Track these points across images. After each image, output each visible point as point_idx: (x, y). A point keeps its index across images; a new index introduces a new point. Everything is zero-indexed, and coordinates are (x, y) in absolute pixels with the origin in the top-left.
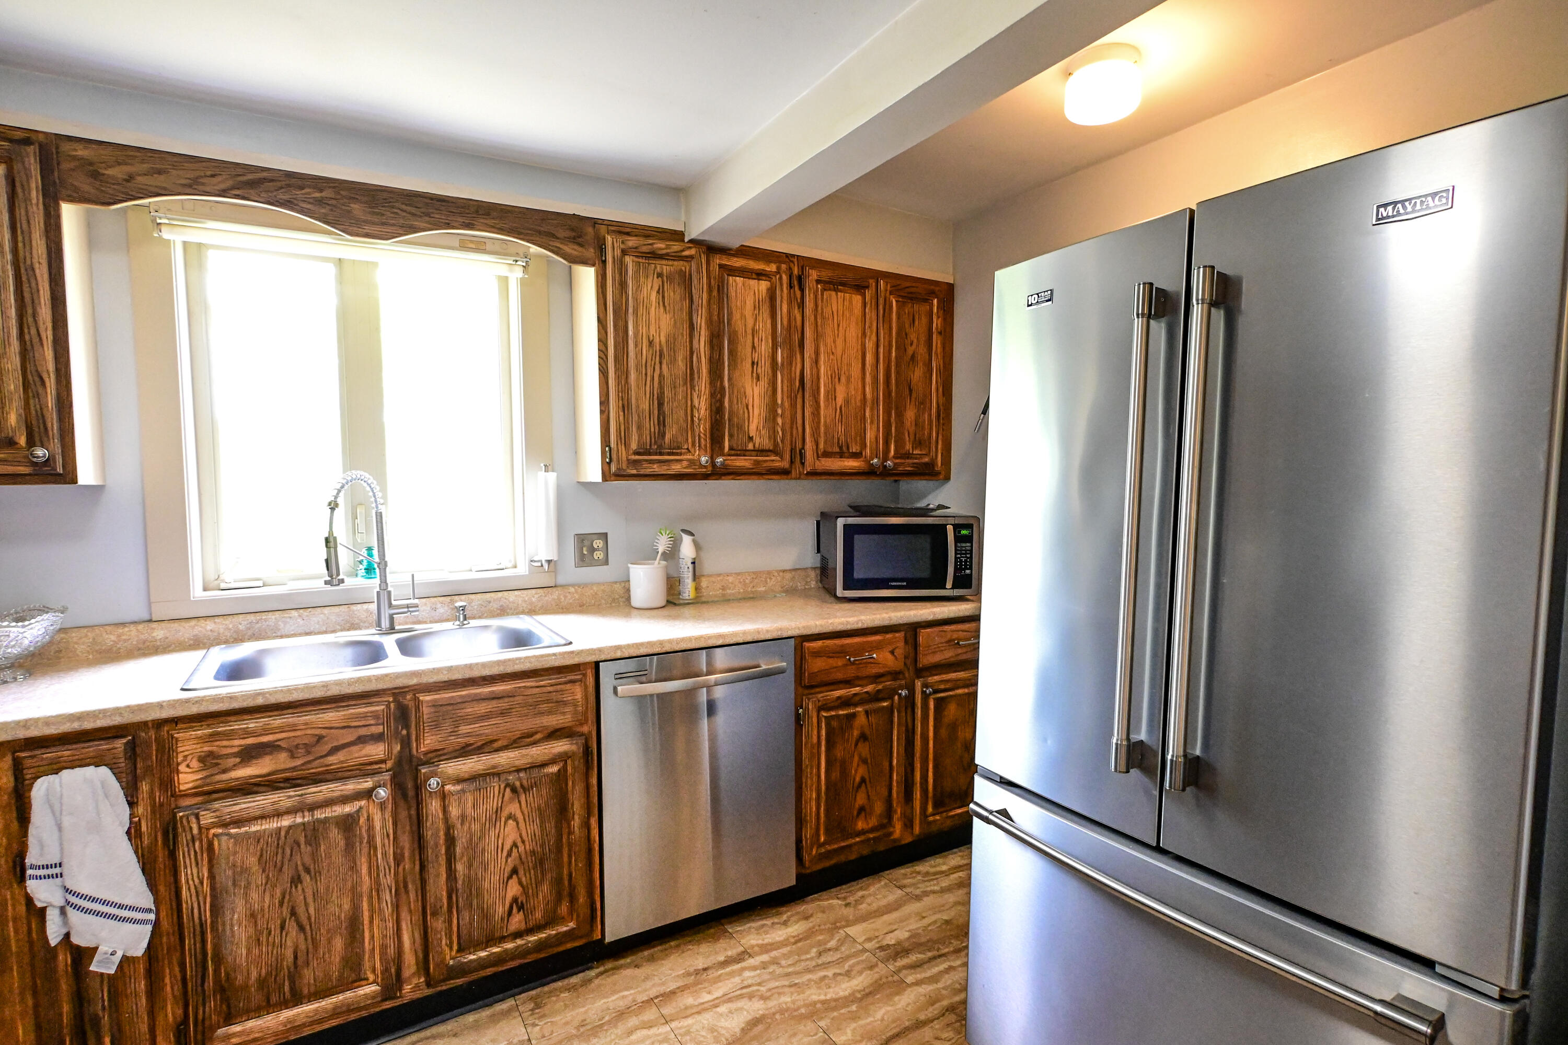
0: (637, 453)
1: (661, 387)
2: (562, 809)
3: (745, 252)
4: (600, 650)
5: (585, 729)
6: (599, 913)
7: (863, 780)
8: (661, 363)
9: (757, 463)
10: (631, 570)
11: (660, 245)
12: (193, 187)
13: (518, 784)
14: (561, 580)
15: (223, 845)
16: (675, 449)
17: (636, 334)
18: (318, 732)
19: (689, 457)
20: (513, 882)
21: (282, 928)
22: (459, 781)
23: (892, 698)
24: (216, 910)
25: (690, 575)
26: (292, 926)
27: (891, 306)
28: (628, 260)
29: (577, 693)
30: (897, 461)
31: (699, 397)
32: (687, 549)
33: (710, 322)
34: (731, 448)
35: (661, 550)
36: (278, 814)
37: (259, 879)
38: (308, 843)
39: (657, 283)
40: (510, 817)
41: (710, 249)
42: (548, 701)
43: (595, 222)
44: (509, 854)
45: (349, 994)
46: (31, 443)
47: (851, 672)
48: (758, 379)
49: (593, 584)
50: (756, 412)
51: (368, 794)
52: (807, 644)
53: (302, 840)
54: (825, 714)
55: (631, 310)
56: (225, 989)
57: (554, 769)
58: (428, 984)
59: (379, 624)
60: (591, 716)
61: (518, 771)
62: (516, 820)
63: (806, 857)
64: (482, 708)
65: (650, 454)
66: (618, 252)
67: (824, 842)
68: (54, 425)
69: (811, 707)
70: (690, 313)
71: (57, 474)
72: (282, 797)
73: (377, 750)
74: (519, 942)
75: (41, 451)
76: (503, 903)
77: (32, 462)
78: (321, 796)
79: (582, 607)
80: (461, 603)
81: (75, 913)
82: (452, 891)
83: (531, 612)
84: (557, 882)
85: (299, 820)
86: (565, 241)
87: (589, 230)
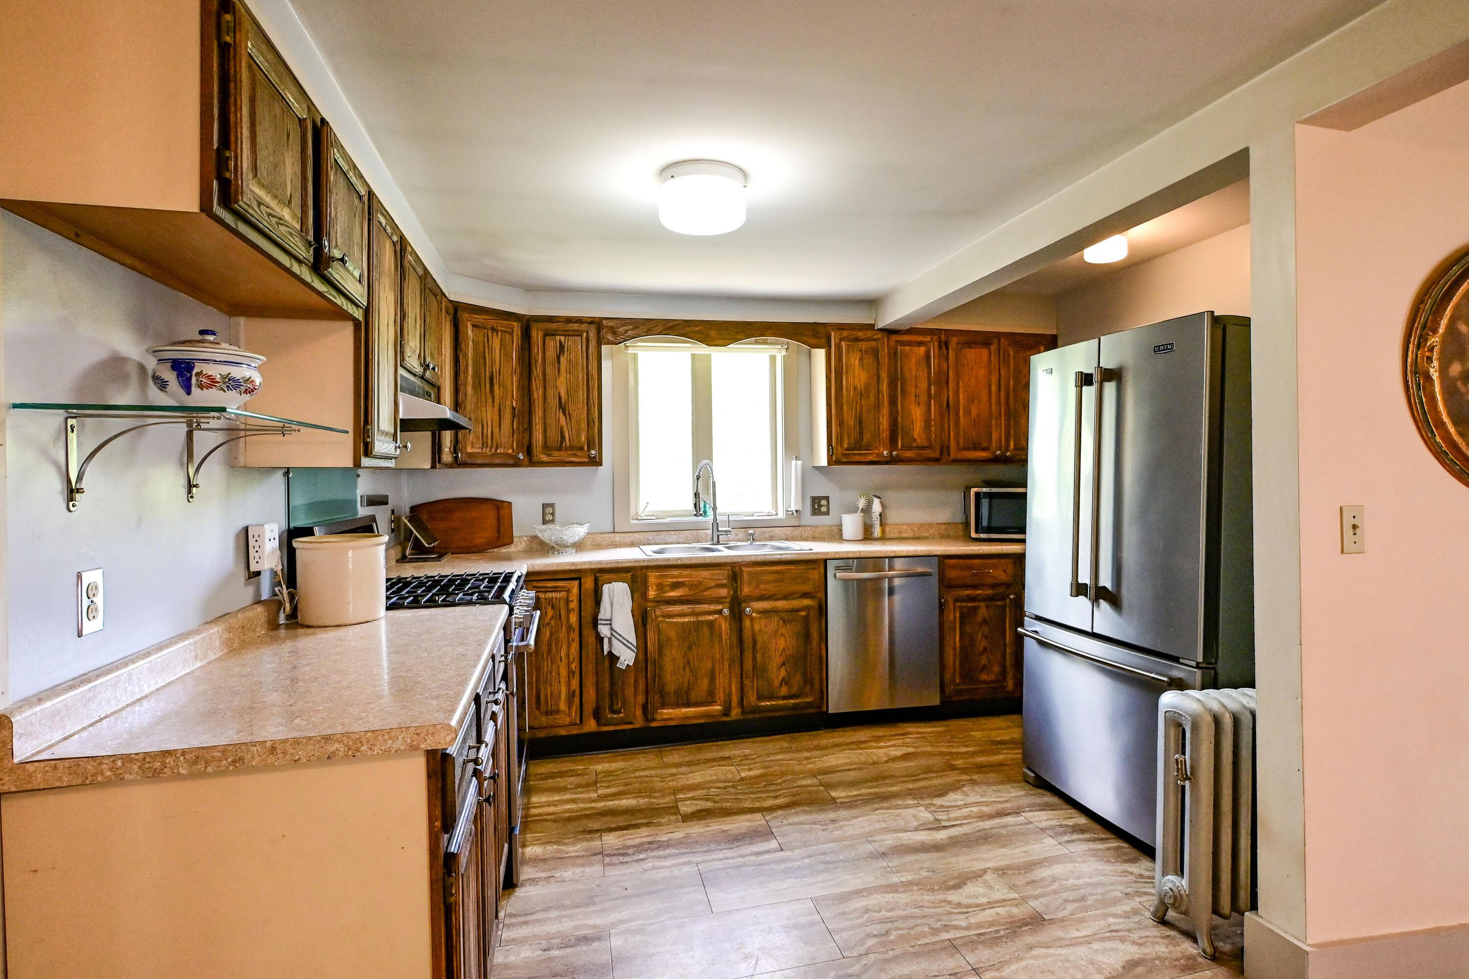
0: (847, 450)
1: (861, 412)
2: (807, 636)
3: (911, 331)
4: (827, 553)
5: (819, 595)
6: (825, 696)
7: (985, 649)
8: (861, 399)
9: (918, 454)
10: (843, 518)
11: (860, 334)
12: (649, 332)
13: (786, 618)
14: (803, 523)
15: (663, 626)
16: (868, 447)
17: (847, 385)
18: (700, 579)
19: (877, 451)
20: (783, 668)
21: (684, 669)
22: (759, 612)
23: (1005, 600)
24: (660, 654)
25: (878, 522)
26: (687, 668)
27: (1009, 354)
28: (843, 343)
29: (815, 575)
30: (1015, 452)
31: (883, 417)
32: (877, 507)
33: (889, 374)
34: (902, 446)
35: (860, 507)
36: (683, 615)
37: (677, 644)
38: (695, 631)
39: (859, 355)
40: (781, 635)
41: (889, 332)
42: (802, 578)
43: (826, 325)
44: (782, 653)
45: (709, 708)
46: (589, 449)
47: (975, 581)
48: (919, 404)
49: (820, 526)
50: (918, 424)
51: (720, 612)
52: (946, 561)
53: (693, 630)
54: (959, 604)
55: (844, 371)
56: (662, 693)
57: (803, 613)
58: (743, 713)
59: (714, 540)
60: (823, 587)
61: (786, 612)
62: (784, 637)
63: (947, 690)
64: (770, 577)
65: (854, 450)
66: (837, 340)
67: (958, 681)
68: (595, 441)
69: (949, 599)
70: (878, 370)
71: (596, 462)
72: (685, 608)
73: (724, 592)
74: (785, 702)
75: (593, 452)
76: (778, 677)
77: (590, 457)
78: (701, 610)
79: (814, 539)
80: (751, 531)
81: (614, 640)
82: (754, 667)
83: (787, 539)
84: (804, 674)
85: (692, 619)
86: (811, 336)
87: (822, 330)
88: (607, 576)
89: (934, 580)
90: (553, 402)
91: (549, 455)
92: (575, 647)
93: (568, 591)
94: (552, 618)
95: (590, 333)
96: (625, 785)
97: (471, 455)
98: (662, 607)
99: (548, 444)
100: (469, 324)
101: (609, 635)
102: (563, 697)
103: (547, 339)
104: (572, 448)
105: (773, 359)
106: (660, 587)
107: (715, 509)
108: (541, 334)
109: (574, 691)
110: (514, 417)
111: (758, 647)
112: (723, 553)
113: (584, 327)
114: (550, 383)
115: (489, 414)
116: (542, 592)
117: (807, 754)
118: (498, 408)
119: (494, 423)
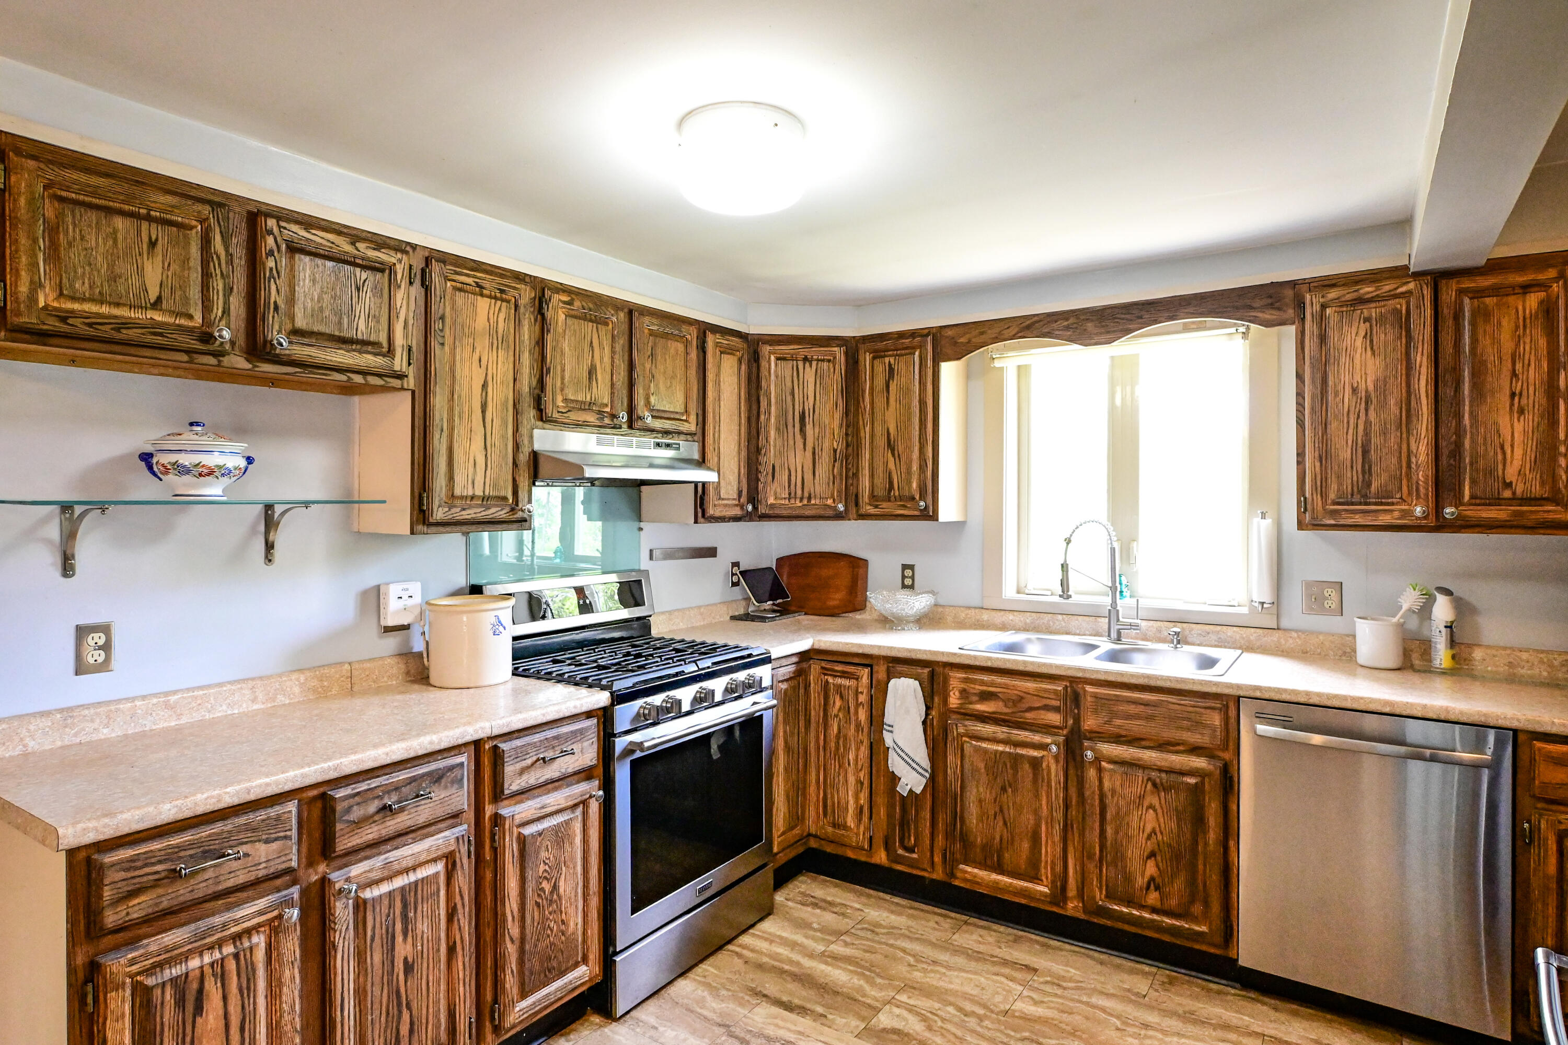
0: (1335, 503)
2: (1199, 821)
4: (1239, 686)
5: (1224, 756)
6: (1235, 934)
8: (1367, 410)
9: (1522, 513)
10: (1357, 625)
11: (1367, 290)
13: (1158, 781)
14: (1287, 624)
15: (968, 750)
16: (1384, 498)
17: (1338, 383)
18: (1020, 694)
19: (1402, 507)
20: (1151, 864)
21: (995, 818)
22: (1112, 761)
24: (963, 788)
25: (1445, 640)
26: (1000, 817)
28: (1330, 311)
29: (1215, 719)
31: (1418, 441)
32: (1442, 611)
34: (1472, 497)
35: (1404, 609)
36: (996, 740)
37: (984, 778)
38: (1012, 768)
39: (1364, 327)
40: (1151, 807)
41: (1442, 276)
42: (1189, 719)
43: (1293, 284)
44: (1149, 837)
45: (1030, 885)
46: (920, 499)
48: (1521, 411)
49: (1321, 633)
50: (1518, 452)
51: (1044, 747)
52: (1538, 744)
53: (1009, 764)
55: (1331, 359)
56: (965, 841)
57: (1192, 781)
58: (1085, 911)
59: (1109, 636)
61: (1160, 770)
62: (1155, 811)
64: (1132, 709)
65: (1352, 504)
66: (1318, 307)
68: (930, 488)
69: (1543, 825)
70: (1408, 354)
71: (932, 515)
72: (1000, 731)
73: (1054, 718)
74: (1155, 917)
76: (1143, 876)
77: (921, 509)
78: (1020, 738)
82: (1105, 846)
84: (1192, 882)
85: (1007, 749)
86: (1262, 309)
87: (1289, 293)
88: (900, 668)
89: (1501, 783)
90: (881, 442)
91: (876, 507)
92: (864, 751)
93: (859, 679)
94: (840, 710)
95: (925, 349)
96: (866, 951)
97: (772, 506)
98: (967, 723)
99: (876, 493)
100: (772, 358)
101: (891, 746)
102: (851, 811)
103: (876, 362)
104: (901, 498)
106: (964, 693)
108: (868, 357)
109: (862, 808)
110: (835, 461)
111: (1109, 816)
113: (917, 342)
114: (878, 416)
115: (799, 460)
116: (831, 675)
118: (811, 450)
119: (805, 470)
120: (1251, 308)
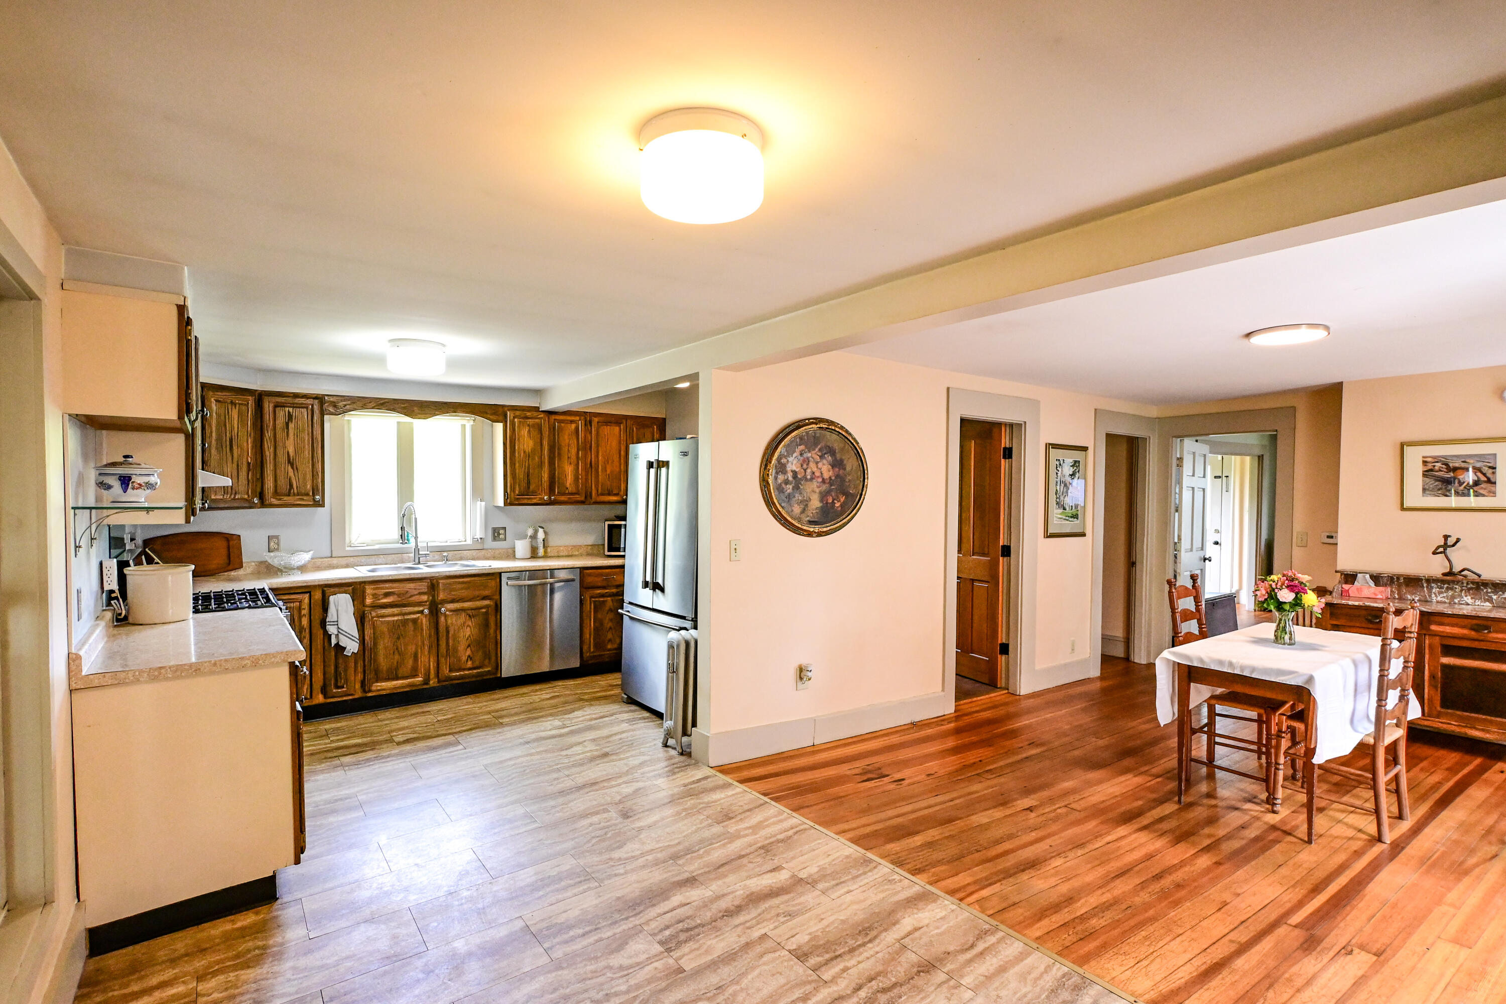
0: (518, 495)
1: (529, 468)
2: (487, 627)
3: (566, 413)
4: (503, 568)
5: (496, 596)
6: (499, 666)
7: (610, 628)
8: (529, 460)
9: (569, 498)
10: (516, 543)
11: (528, 414)
12: (364, 407)
13: (471, 614)
14: (486, 547)
15: (378, 624)
16: (534, 493)
17: (519, 448)
18: (406, 589)
19: (540, 496)
20: (469, 649)
21: (394, 654)
22: (451, 611)
24: (375, 644)
25: (542, 545)
26: (396, 652)
27: (633, 430)
28: (516, 420)
29: (493, 584)
31: (544, 473)
32: (541, 535)
33: (550, 443)
34: (558, 493)
35: (529, 535)
36: (394, 615)
37: (388, 636)
38: (402, 627)
39: (527, 428)
40: (468, 626)
41: (550, 413)
42: (481, 586)
43: (503, 406)
44: (467, 639)
46: (314, 495)
47: (604, 584)
48: (571, 464)
49: (500, 548)
50: (570, 478)
51: (422, 612)
52: (585, 571)
53: (401, 625)
54: (592, 601)
55: (516, 439)
56: (376, 671)
57: (484, 610)
58: (439, 681)
59: (415, 561)
60: (498, 593)
61: (472, 609)
62: (470, 627)
63: (585, 657)
64: (459, 586)
65: (523, 495)
66: (512, 418)
67: (592, 650)
68: (318, 488)
69: (587, 596)
70: (541, 439)
71: (320, 504)
72: (396, 610)
73: (425, 598)
74: (470, 672)
75: (317, 497)
76: (465, 656)
77: (314, 500)
78: (407, 611)
79: (494, 558)
80: (445, 554)
81: (341, 636)
82: (448, 650)
83: (473, 559)
84: (484, 652)
85: (399, 618)
86: (492, 414)
87: (501, 409)
88: (332, 589)
89: (577, 584)
90: (282, 458)
91: (280, 499)
92: (306, 642)
93: (300, 602)
95: (315, 406)
96: (350, 734)
98: (377, 610)
99: (278, 491)
100: (213, 400)
101: (336, 633)
103: (277, 409)
104: (299, 494)
105: (464, 426)
106: (375, 596)
107: (416, 538)
108: (271, 405)
110: (249, 470)
111: (450, 635)
112: (423, 570)
113: (309, 401)
114: (280, 444)
117: (485, 704)
118: (237, 463)
119: (233, 476)
120: (487, 413)
